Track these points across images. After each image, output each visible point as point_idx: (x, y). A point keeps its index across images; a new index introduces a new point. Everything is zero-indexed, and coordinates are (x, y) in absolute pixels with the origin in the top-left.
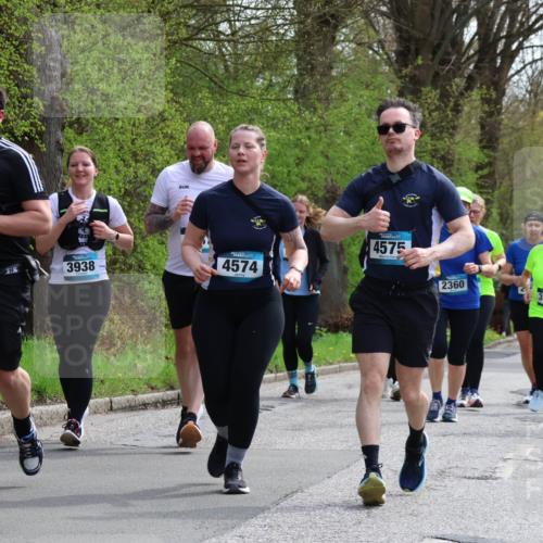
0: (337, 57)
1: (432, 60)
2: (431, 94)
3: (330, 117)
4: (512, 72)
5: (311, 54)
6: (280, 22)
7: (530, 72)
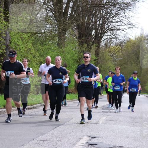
0: (66, 37)
1: (86, 38)
2: (85, 45)
3: (65, 49)
4: (102, 41)
5: (61, 37)
6: (54, 30)
7: (105, 41)
